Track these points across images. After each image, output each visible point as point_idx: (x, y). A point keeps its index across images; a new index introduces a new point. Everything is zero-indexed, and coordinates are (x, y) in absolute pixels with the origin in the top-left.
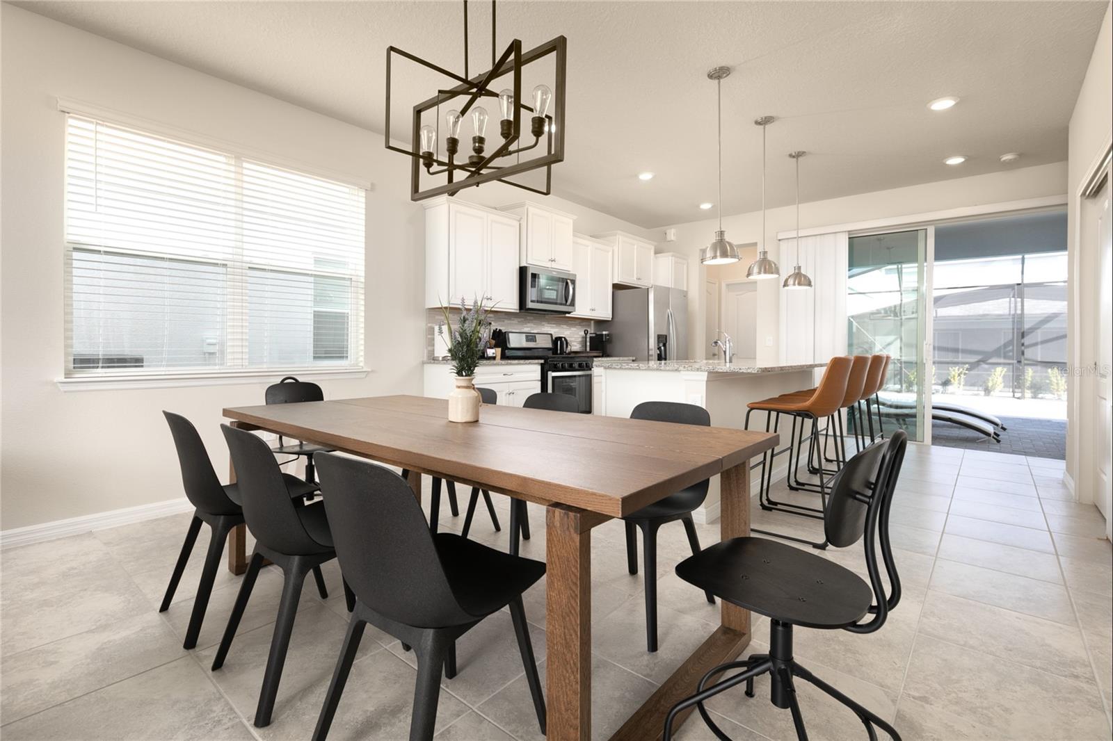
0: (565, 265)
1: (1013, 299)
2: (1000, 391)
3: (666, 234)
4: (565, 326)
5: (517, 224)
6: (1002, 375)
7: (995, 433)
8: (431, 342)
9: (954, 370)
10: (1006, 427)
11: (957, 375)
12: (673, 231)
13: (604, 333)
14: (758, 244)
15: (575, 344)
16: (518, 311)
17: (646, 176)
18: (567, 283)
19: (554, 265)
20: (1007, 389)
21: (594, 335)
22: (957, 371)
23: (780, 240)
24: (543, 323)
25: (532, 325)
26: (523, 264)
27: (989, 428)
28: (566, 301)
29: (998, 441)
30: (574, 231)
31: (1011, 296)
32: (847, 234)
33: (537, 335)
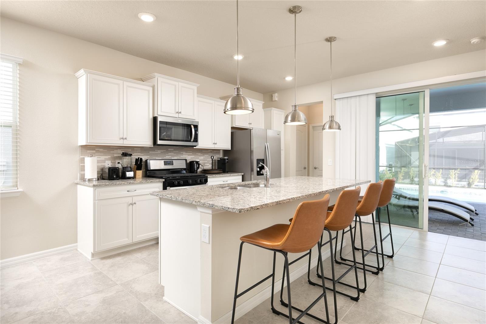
0: (189, 115)
1: (484, 133)
2: (478, 182)
3: (272, 96)
4: (200, 154)
5: (151, 89)
6: (478, 174)
7: (471, 218)
9: (452, 172)
10: (478, 213)
11: (453, 174)
12: (276, 94)
13: (225, 158)
14: (323, 102)
15: (208, 164)
16: (153, 146)
17: (238, 57)
18: (190, 127)
19: (180, 115)
20: (481, 181)
21: (219, 159)
22: (453, 172)
23: (335, 99)
24: (181, 152)
25: (173, 154)
26: (156, 115)
27: (467, 216)
29: (473, 225)
31: (483, 131)
32: (375, 95)
33: (174, 161)
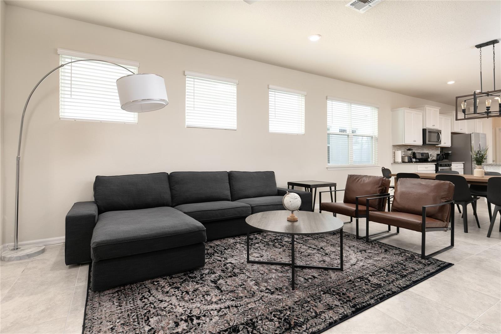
0: (437, 127)
3: (469, 109)
8: (394, 156)
13: (450, 152)
16: (423, 145)
18: (438, 133)
19: (434, 127)
26: (424, 128)
28: (438, 141)
30: (440, 113)
